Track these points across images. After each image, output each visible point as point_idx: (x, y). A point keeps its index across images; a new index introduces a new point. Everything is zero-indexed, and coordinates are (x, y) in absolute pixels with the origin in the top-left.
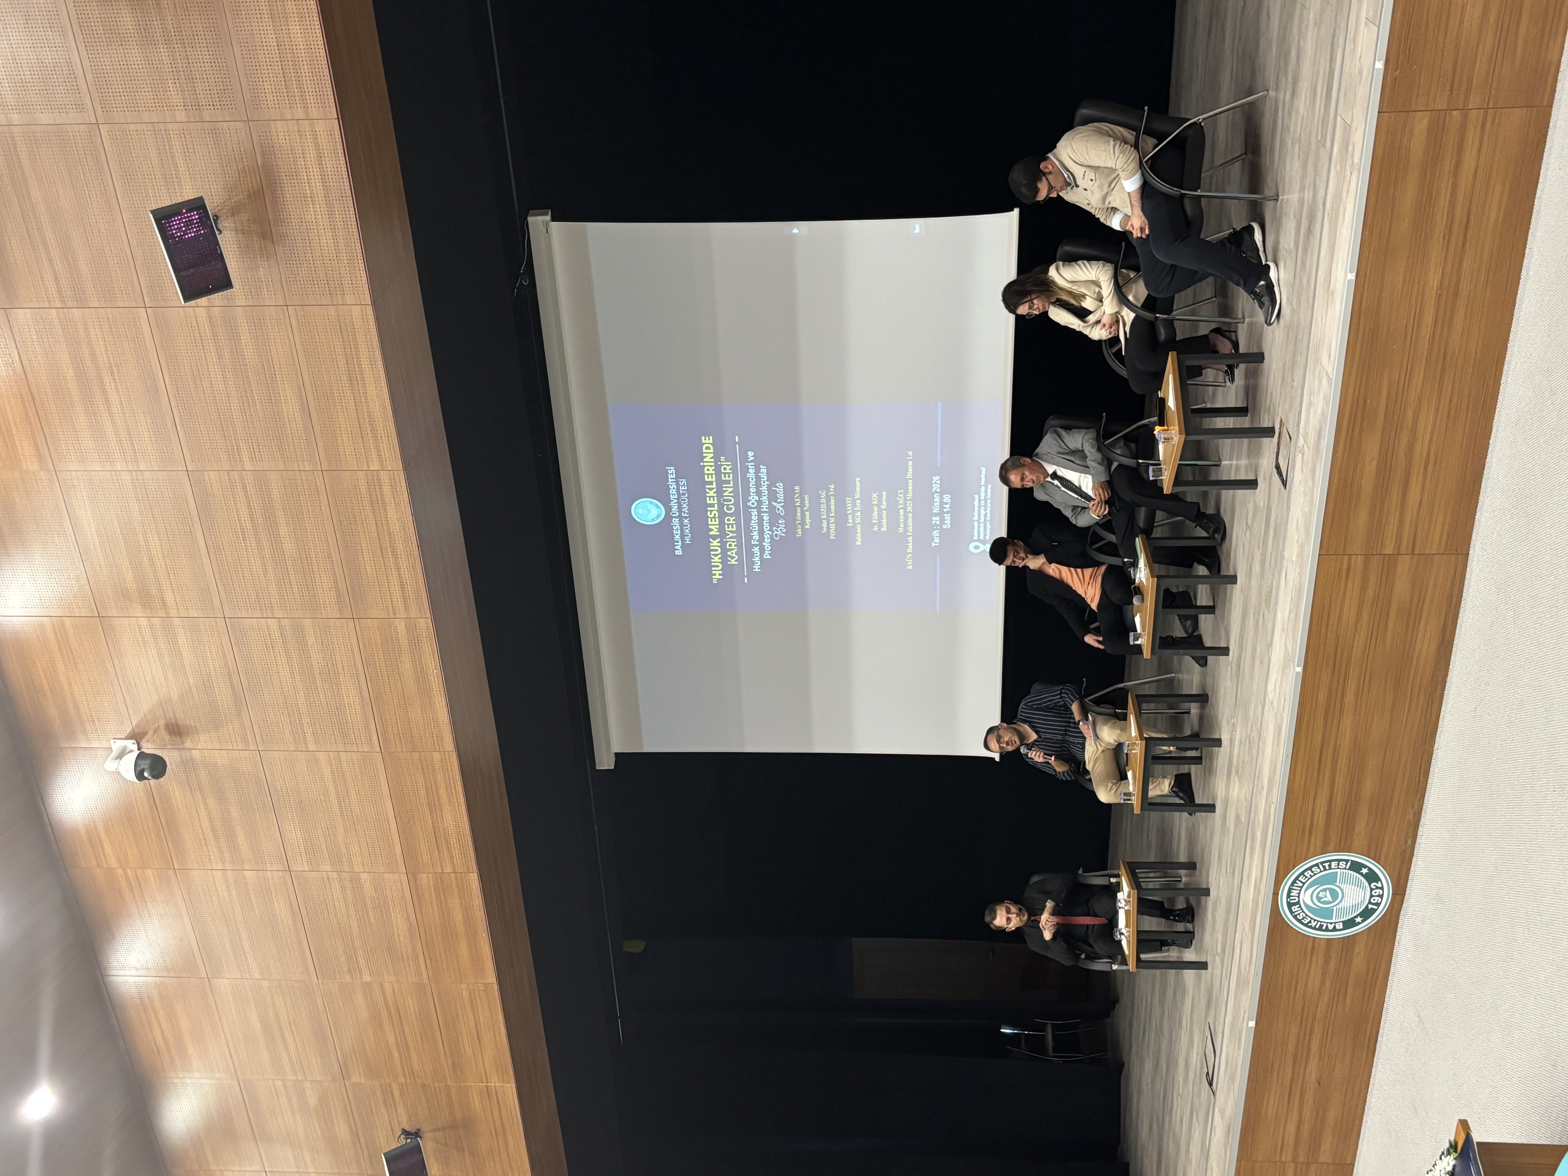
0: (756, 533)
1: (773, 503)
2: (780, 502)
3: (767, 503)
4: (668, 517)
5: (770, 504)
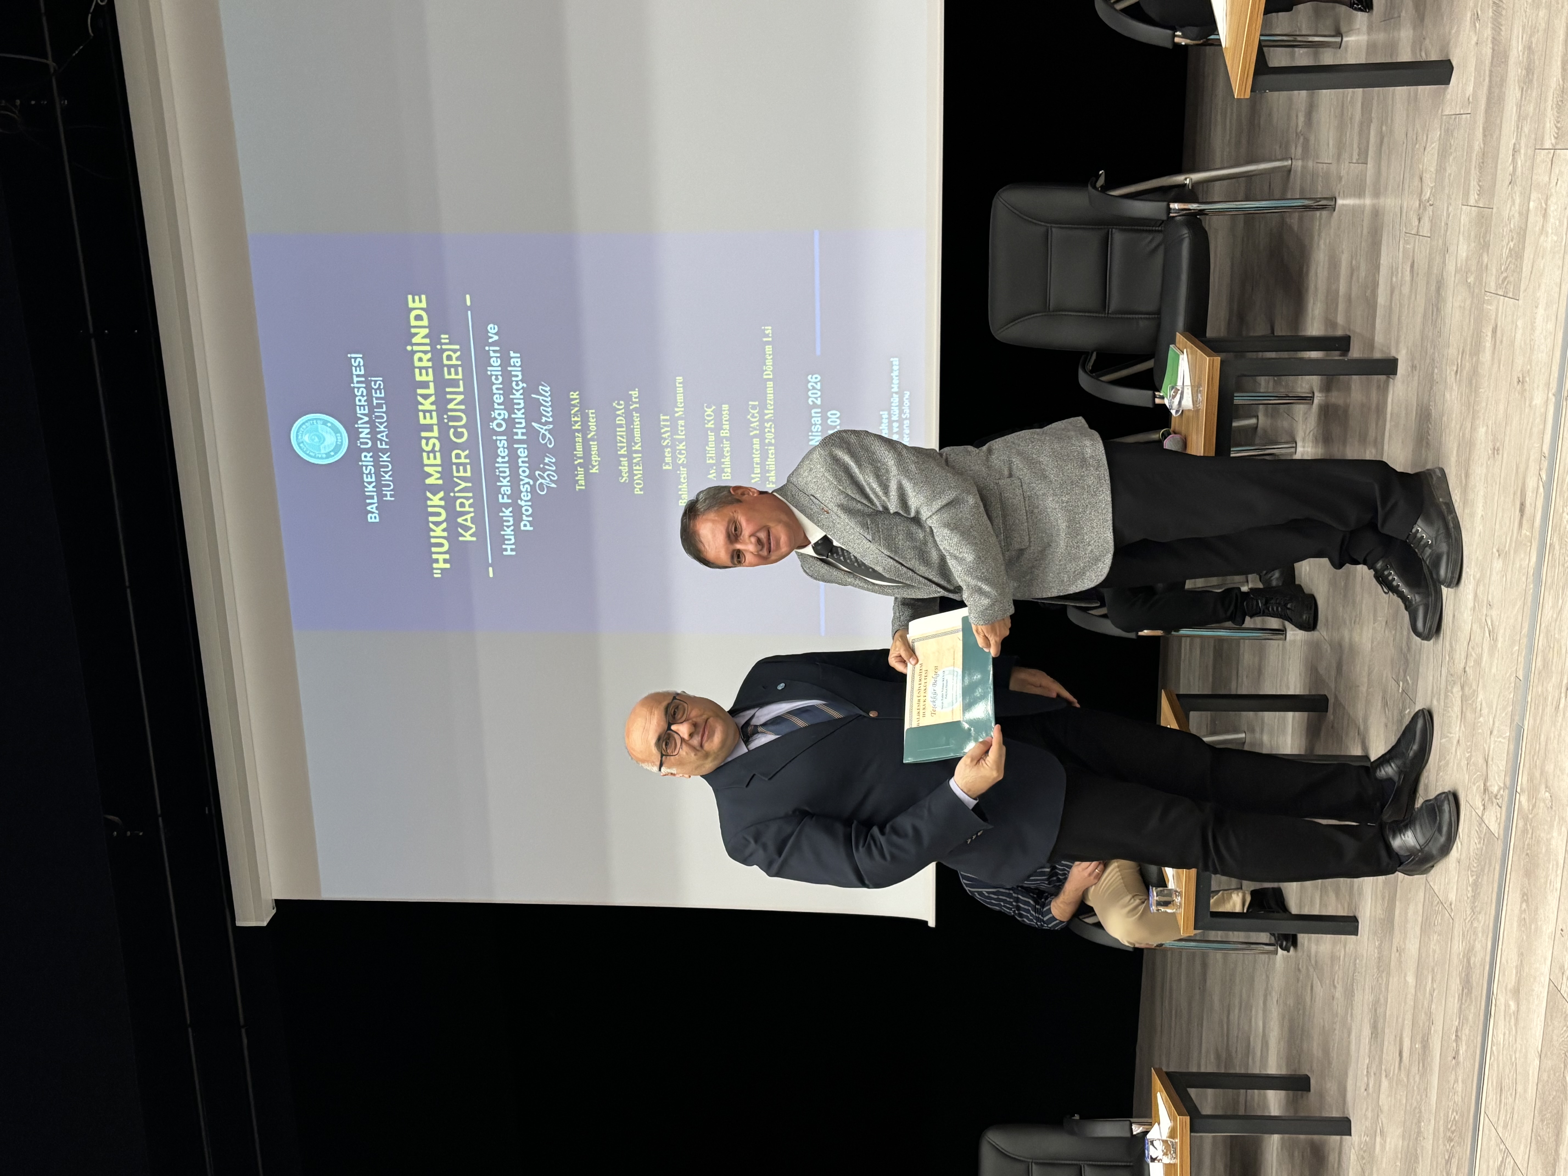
0: (505, 482)
1: (533, 424)
2: (546, 423)
3: (524, 425)
5: (528, 426)
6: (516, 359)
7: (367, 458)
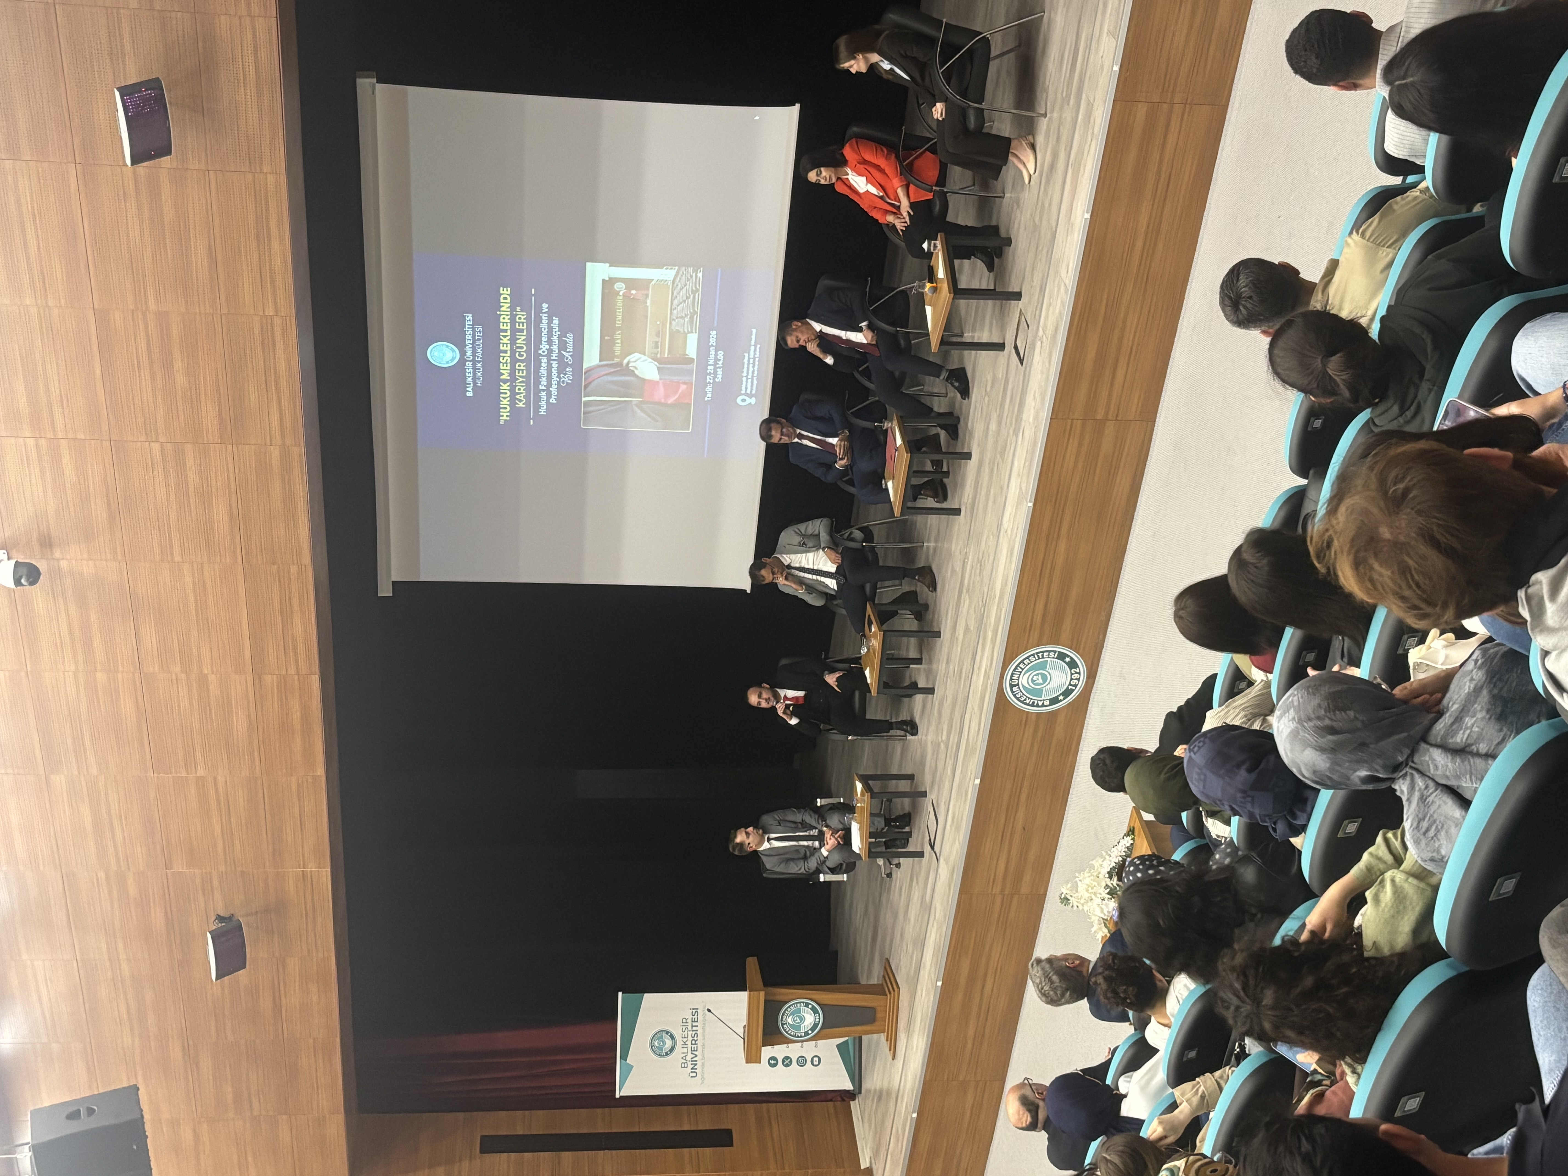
0: (544, 379)
1: (562, 352)
2: (569, 352)
3: (557, 352)
4: (462, 361)
6: (556, 321)
7: (469, 365)
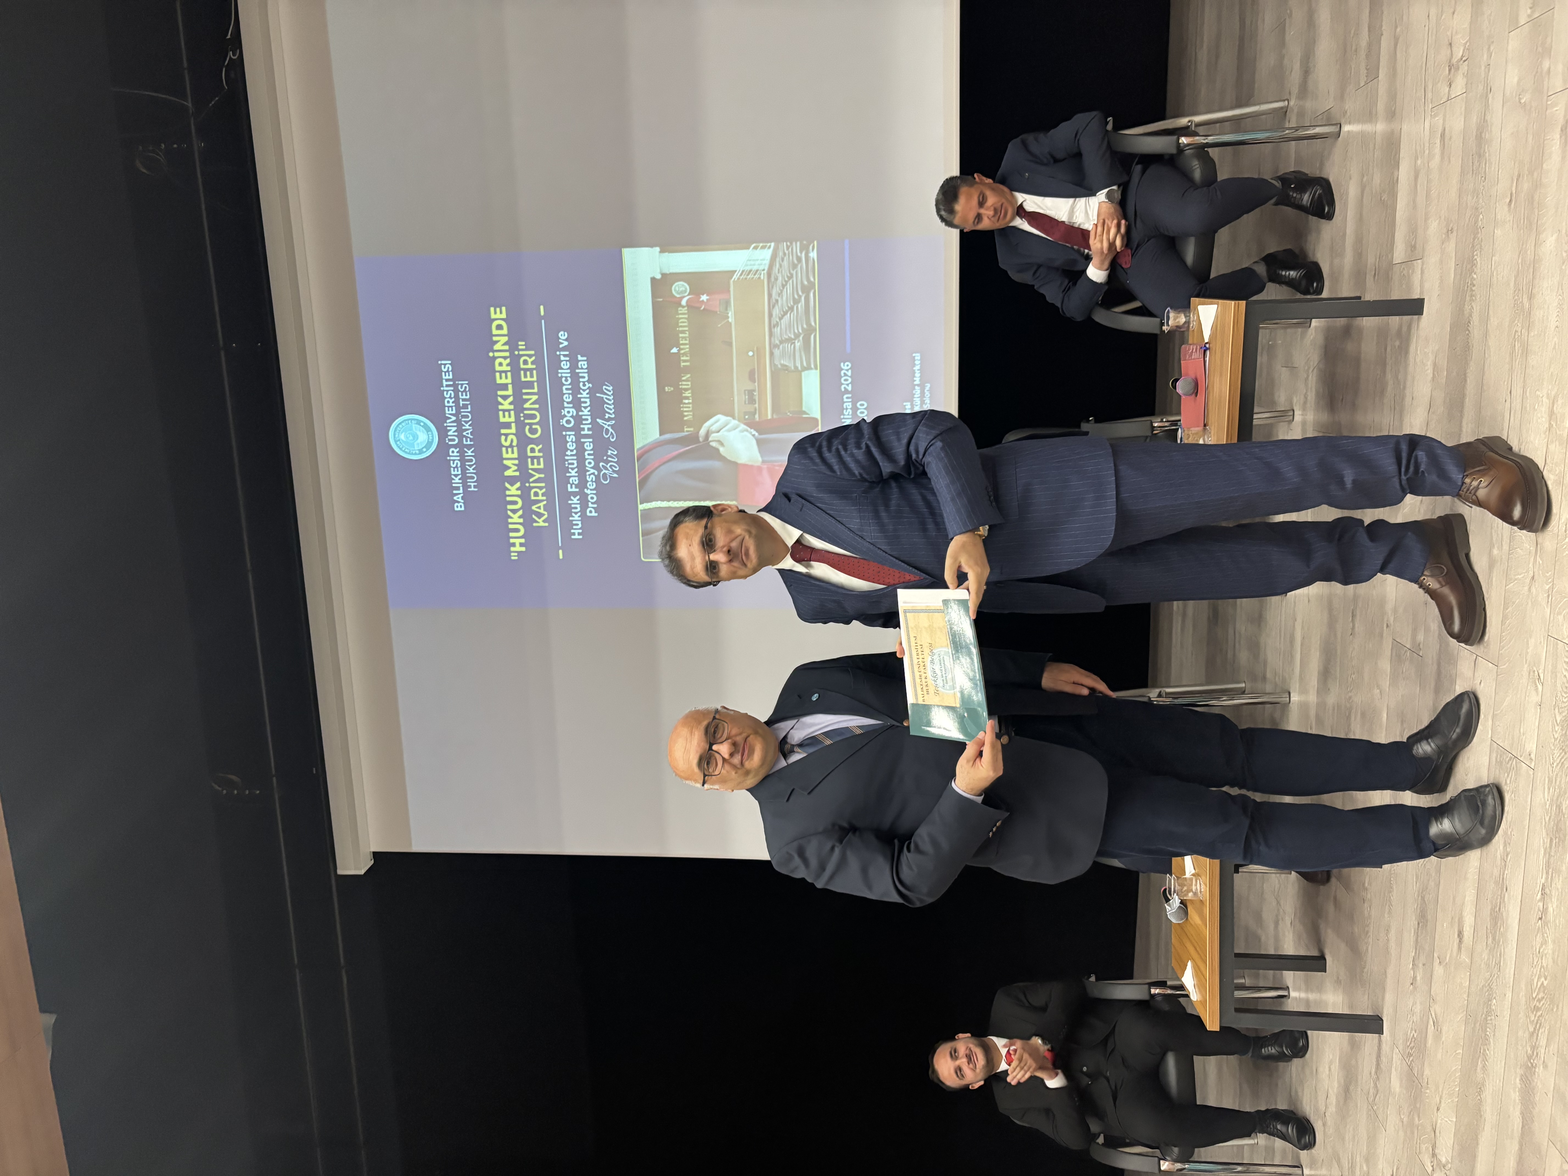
0: (573, 473)
1: (598, 420)
2: (609, 419)
3: (589, 421)
4: (443, 447)
5: (594, 422)
6: (583, 363)
7: (454, 453)
